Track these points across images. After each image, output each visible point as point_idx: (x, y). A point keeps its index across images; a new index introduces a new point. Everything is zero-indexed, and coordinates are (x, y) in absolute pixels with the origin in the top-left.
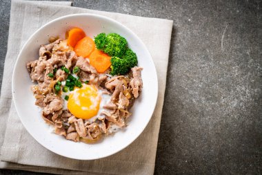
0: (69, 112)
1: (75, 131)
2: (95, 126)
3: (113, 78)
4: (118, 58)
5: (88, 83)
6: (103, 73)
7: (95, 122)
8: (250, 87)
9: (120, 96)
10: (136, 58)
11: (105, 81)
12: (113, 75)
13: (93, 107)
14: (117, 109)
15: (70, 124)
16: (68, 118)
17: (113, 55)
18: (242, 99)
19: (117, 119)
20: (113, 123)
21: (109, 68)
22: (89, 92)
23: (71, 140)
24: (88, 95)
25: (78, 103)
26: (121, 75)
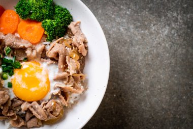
0: (19, 99)
1: (34, 117)
2: (53, 104)
3: (52, 45)
4: (49, 20)
5: (27, 59)
6: (39, 42)
7: (51, 99)
8: (182, 12)
9: (67, 60)
10: (68, 13)
11: (44, 51)
12: (51, 41)
13: (42, 84)
14: (69, 77)
15: (26, 111)
16: (21, 105)
17: (43, 19)
18: (173, 26)
19: (74, 86)
20: (71, 92)
21: (44, 34)
22: (32, 69)
23: (33, 127)
24: (33, 73)
25: (24, 86)
26: (60, 37)
